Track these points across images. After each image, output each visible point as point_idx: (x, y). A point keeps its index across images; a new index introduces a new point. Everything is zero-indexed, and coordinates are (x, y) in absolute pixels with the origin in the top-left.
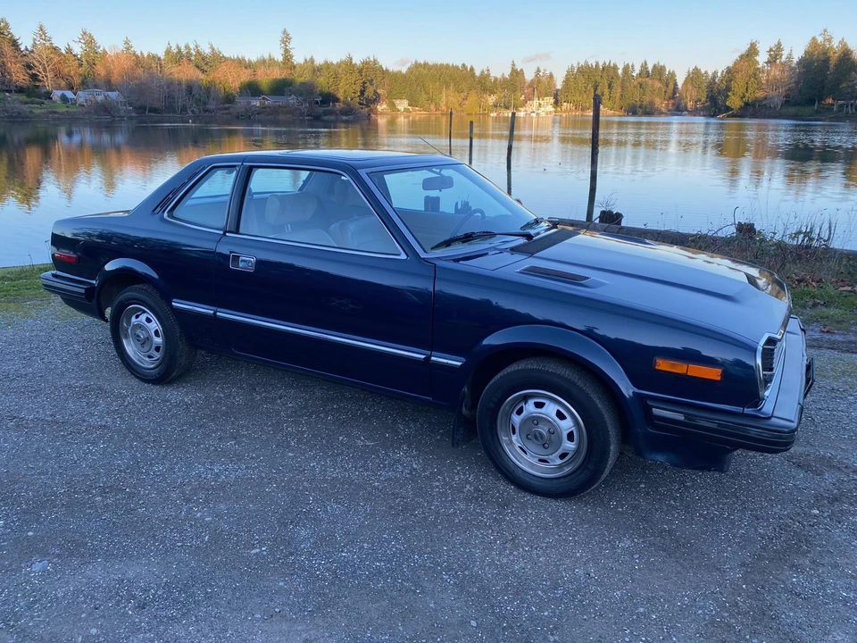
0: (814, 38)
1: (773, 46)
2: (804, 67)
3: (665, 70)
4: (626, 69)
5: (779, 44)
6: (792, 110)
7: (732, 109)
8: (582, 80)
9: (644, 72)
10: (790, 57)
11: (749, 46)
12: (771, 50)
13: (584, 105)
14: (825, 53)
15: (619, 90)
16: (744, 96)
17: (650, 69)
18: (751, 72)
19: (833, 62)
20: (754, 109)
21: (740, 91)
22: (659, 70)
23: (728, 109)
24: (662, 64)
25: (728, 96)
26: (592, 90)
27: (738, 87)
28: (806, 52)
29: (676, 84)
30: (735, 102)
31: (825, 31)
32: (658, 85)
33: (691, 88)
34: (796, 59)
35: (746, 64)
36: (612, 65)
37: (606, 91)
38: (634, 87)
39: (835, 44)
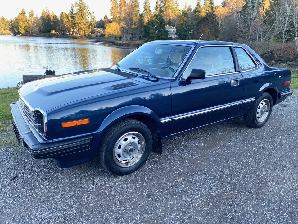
0: (43, 10)
1: (30, 11)
2: (42, 20)
5: (32, 10)
6: (43, 34)
7: (22, 33)
10: (37, 16)
11: (22, 10)
12: (30, 13)
14: (49, 16)
16: (25, 29)
18: (25, 20)
19: (52, 19)
20: (28, 33)
21: (24, 26)
23: (20, 33)
25: (19, 28)
27: (22, 24)
28: (42, 15)
30: (22, 30)
31: (46, 8)
33: (2, 24)
34: (39, 17)
35: (22, 17)
39: (51, 13)
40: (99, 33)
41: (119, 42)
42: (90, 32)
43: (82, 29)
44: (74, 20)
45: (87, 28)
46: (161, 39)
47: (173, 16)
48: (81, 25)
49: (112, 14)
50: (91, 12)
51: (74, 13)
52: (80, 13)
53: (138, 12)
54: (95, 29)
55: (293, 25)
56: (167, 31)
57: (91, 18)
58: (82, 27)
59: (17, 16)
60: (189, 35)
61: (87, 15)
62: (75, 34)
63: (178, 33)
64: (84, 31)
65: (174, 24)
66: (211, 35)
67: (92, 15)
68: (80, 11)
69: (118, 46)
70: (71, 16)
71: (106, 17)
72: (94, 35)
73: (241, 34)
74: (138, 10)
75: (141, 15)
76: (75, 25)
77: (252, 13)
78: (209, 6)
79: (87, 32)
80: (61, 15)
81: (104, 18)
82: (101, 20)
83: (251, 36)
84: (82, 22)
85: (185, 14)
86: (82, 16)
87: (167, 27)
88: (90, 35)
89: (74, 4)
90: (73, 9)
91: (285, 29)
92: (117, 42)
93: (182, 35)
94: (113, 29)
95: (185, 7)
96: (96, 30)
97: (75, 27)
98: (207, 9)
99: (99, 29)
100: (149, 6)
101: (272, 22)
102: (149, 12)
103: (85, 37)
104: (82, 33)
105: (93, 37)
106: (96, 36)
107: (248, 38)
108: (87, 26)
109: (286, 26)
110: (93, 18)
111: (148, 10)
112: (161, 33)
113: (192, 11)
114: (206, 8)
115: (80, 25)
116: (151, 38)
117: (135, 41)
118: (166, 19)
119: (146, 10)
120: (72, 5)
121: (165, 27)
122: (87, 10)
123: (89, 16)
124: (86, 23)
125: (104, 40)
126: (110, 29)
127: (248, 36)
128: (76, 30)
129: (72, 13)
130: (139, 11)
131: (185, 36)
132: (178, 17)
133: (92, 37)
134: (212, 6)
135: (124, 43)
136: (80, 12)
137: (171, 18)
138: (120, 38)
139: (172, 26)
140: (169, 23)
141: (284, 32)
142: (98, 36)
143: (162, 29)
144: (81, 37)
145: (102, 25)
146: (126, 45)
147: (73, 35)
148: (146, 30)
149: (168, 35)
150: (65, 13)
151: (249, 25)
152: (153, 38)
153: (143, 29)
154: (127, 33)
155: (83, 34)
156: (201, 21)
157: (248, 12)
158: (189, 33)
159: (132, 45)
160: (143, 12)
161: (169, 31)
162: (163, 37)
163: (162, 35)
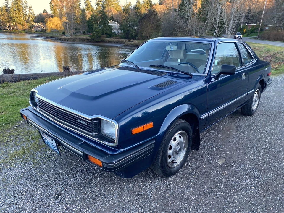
40: (40, 27)
41: (63, 37)
42: (29, 27)
43: (20, 24)
44: (9, 14)
45: (25, 22)
46: (105, 34)
47: (115, 12)
48: (19, 20)
49: (52, 8)
50: (29, 5)
51: (9, 6)
52: (16, 7)
53: (80, 7)
54: (35, 23)
55: (224, 22)
56: (110, 27)
57: (29, 12)
58: (20, 21)
60: (132, 30)
61: (24, 9)
62: (12, 29)
63: (122, 28)
64: (22, 25)
65: (117, 20)
66: (154, 30)
67: (30, 9)
68: (16, 4)
69: (63, 41)
70: (6, 10)
71: (45, 11)
72: (34, 30)
73: (180, 30)
74: (80, 5)
75: (83, 11)
76: (11, 19)
77: (188, 11)
78: (147, 3)
79: (26, 27)
81: (44, 12)
82: (41, 15)
83: (189, 32)
84: (19, 16)
85: (126, 10)
86: (19, 10)
87: (111, 23)
88: (29, 30)
90: (8, 2)
91: (217, 25)
92: (61, 37)
93: (126, 30)
94: (55, 24)
95: (126, 3)
96: (36, 25)
97: (11, 22)
98: (147, 6)
99: (39, 24)
100: (90, 1)
101: (205, 19)
102: (90, 7)
103: (24, 32)
104: (20, 27)
105: (33, 32)
106: (37, 31)
107: (186, 33)
108: (25, 20)
109: (218, 23)
110: (32, 12)
111: (89, 6)
112: (105, 29)
113: (132, 8)
114: (145, 5)
115: (17, 19)
116: (97, 33)
117: (80, 36)
118: (109, 15)
119: (87, 5)
121: (108, 23)
122: (24, 3)
123: (27, 10)
124: (24, 17)
125: (46, 35)
126: (52, 24)
127: (186, 31)
128: (12, 24)
129: (7, 6)
131: (128, 31)
132: (120, 12)
133: (31, 32)
134: (150, 4)
135: (69, 38)
136: (16, 5)
137: (113, 13)
138: (64, 33)
139: (115, 21)
140: (112, 19)
141: (216, 28)
142: (38, 31)
143: (106, 25)
144: (19, 32)
145: (41, 19)
146: (71, 40)
147: (10, 30)
148: (89, 25)
149: (111, 30)
151: (187, 21)
152: (98, 33)
153: (86, 24)
154: (70, 28)
155: (21, 29)
156: (144, 17)
157: (185, 10)
158: (132, 28)
159: (77, 40)
160: (85, 8)
161: (112, 26)
162: (107, 32)
163: (106, 30)
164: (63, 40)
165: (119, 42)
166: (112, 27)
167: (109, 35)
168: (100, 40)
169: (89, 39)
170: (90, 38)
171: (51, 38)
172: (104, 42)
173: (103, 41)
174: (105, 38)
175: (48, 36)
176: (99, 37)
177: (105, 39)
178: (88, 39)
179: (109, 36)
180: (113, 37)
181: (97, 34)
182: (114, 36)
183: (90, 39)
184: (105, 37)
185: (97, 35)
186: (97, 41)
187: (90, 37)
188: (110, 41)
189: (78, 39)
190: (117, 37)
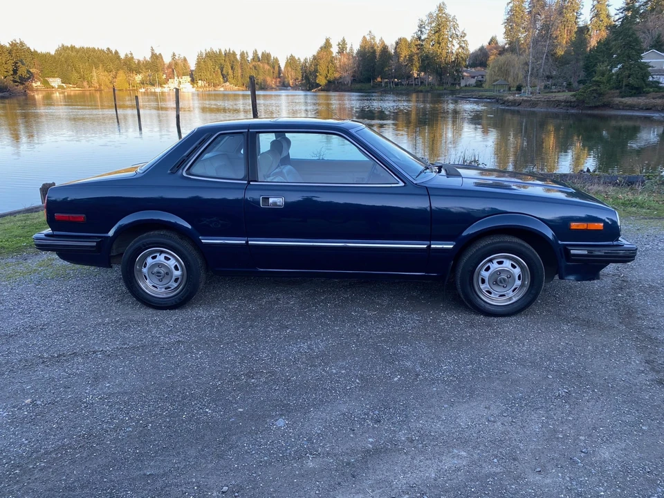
0: (364, 37)
1: (340, 41)
2: (361, 56)
3: (271, 56)
4: (242, 54)
5: (344, 39)
6: (358, 86)
7: (320, 86)
8: (210, 64)
9: (256, 58)
10: (351, 49)
11: (325, 41)
12: (339, 44)
13: (215, 82)
14: (373, 48)
15: (240, 71)
16: (327, 76)
17: (260, 55)
18: (329, 59)
19: (378, 54)
20: (334, 86)
21: (325, 73)
22: (266, 57)
23: (318, 85)
24: (267, 52)
25: (316, 76)
26: (219, 71)
27: (322, 69)
28: (361, 46)
29: (279, 67)
30: (322, 80)
31: (370, 32)
32: (267, 67)
33: (290, 70)
34: (355, 51)
35: (325, 53)
36: (231, 52)
37: (230, 72)
38: (250, 68)
39: (377, 41)
40: (473, 77)
41: (511, 98)
42: (452, 78)
43: (436, 71)
44: (421, 53)
46: (626, 86)
49: (508, 33)
50: (461, 31)
51: (423, 38)
52: (435, 37)
53: (576, 23)
54: (466, 69)
56: (646, 66)
57: (458, 46)
58: (436, 67)
59: (315, 54)
61: (451, 39)
62: (421, 82)
64: (440, 75)
67: (462, 39)
68: (437, 32)
69: (508, 105)
70: (416, 45)
71: (493, 41)
72: (460, 83)
75: (583, 31)
79: (446, 78)
80: (397, 43)
81: (489, 44)
82: (482, 49)
86: (440, 44)
87: (649, 57)
88: (451, 84)
89: (425, 18)
90: (423, 30)
92: (506, 99)
94: (503, 68)
99: (474, 70)
100: (607, 5)
102: (605, 19)
103: (440, 88)
105: (458, 87)
106: (466, 86)
108: (446, 64)
110: (463, 45)
111: (603, 16)
112: (627, 72)
115: (432, 63)
116: (596, 85)
117: (554, 95)
119: (597, 15)
120: (422, 21)
121: (641, 57)
122: (452, 29)
123: (455, 42)
124: (447, 57)
125: (481, 93)
126: (497, 69)
128: (422, 74)
129: (420, 38)
130: (579, 20)
133: (455, 87)
135: (523, 100)
136: (437, 34)
138: (519, 88)
140: (657, 45)
142: (469, 85)
143: (632, 63)
144: (432, 89)
145: (481, 59)
146: (528, 104)
147: (415, 85)
148: (589, 67)
149: (647, 75)
150: (405, 40)
152: (599, 86)
153: (581, 63)
154: (535, 75)
155: (437, 82)
159: (542, 104)
160: (589, 23)
161: (651, 64)
162: (631, 81)
163: (629, 77)
164: (510, 104)
165: (655, 106)
166: (650, 67)
167: (637, 89)
168: (599, 104)
169: (571, 102)
170: (575, 99)
171: (488, 100)
172: (612, 107)
173: (607, 106)
174: (617, 97)
175: (483, 95)
176: (601, 94)
177: (616, 99)
178: (568, 102)
179: (634, 91)
180: (648, 92)
181: (595, 88)
182: (651, 90)
183: (574, 102)
184: (616, 95)
185: (594, 90)
186: (591, 105)
187: (574, 96)
188: (628, 106)
189: (544, 101)
190: (660, 94)
